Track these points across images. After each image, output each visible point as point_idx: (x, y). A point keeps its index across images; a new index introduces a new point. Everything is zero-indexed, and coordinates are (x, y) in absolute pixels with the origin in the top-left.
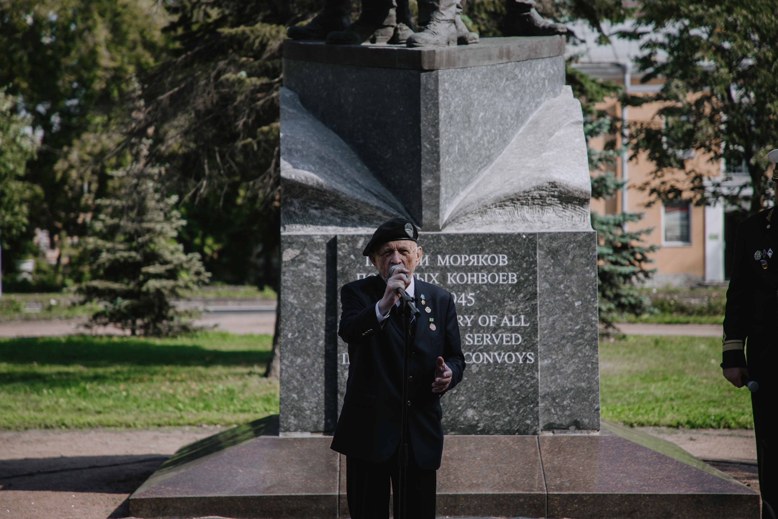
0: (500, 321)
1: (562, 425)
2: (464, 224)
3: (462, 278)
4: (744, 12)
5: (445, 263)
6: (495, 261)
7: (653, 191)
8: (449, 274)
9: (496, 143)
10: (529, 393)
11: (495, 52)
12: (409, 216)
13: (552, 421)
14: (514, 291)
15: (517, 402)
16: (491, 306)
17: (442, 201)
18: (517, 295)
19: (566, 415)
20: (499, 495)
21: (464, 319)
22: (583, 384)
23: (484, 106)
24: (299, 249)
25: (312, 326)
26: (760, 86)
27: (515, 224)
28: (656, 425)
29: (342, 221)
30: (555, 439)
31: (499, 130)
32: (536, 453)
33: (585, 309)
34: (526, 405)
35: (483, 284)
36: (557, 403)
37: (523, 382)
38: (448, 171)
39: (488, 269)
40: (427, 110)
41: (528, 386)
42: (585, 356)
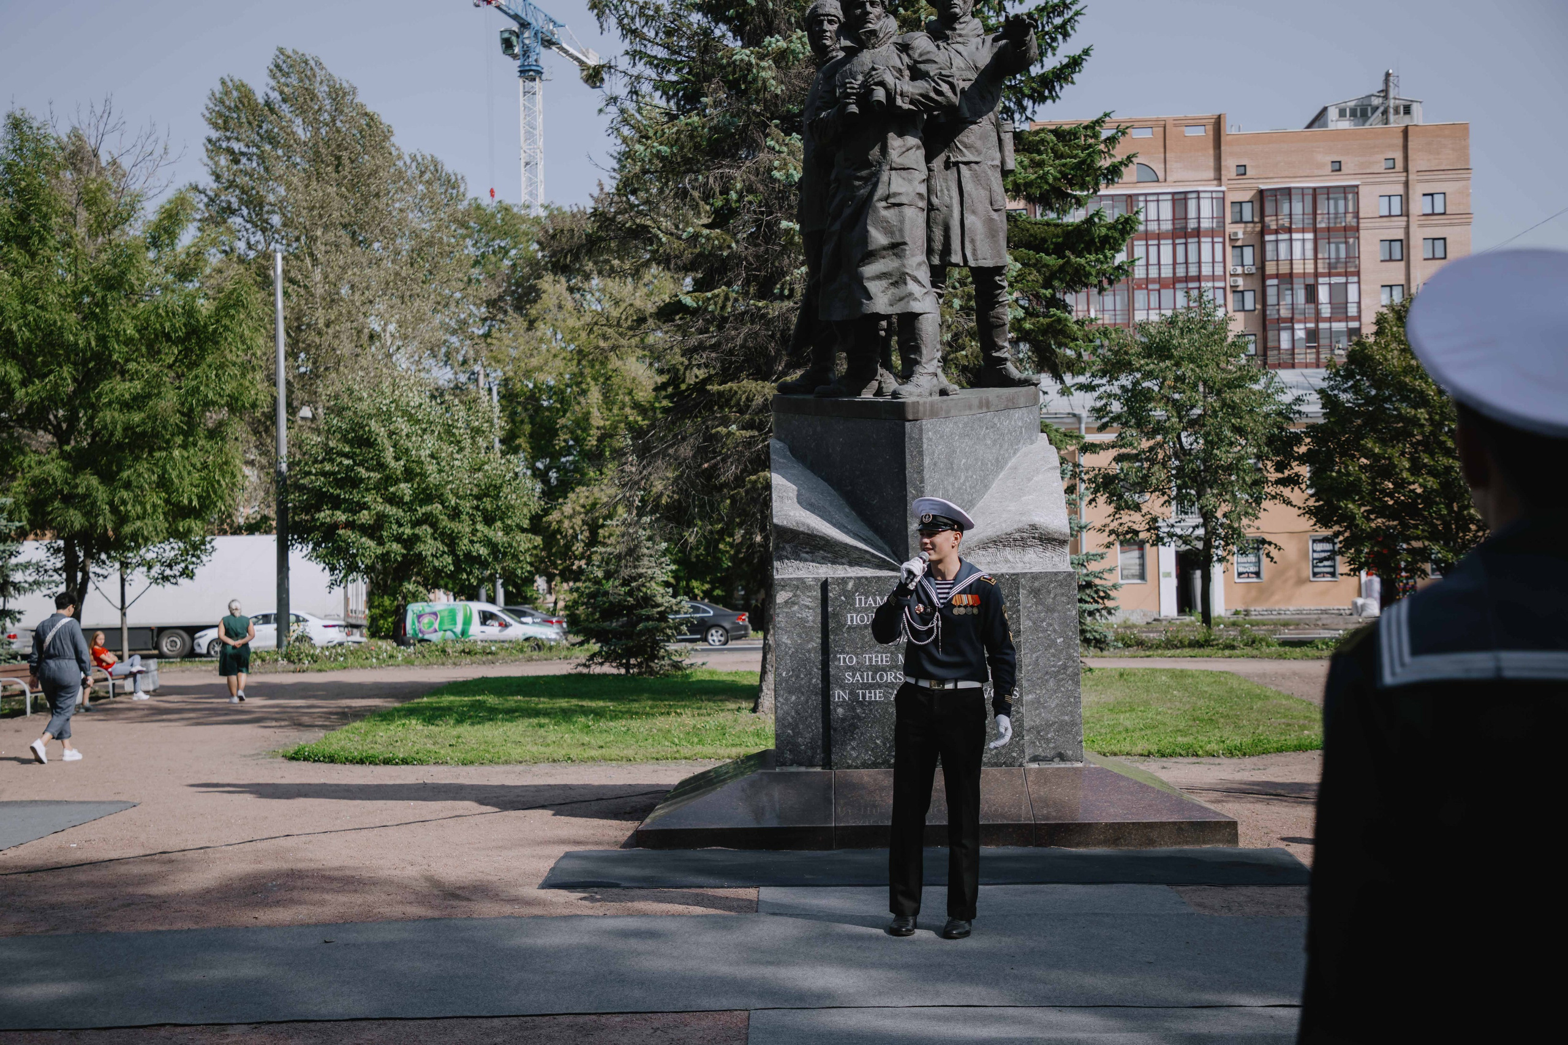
1: (1046, 756)
4: (1192, 366)
7: (1112, 532)
11: (976, 402)
12: (896, 559)
13: (1037, 753)
19: (1050, 747)
22: (1067, 717)
23: (966, 453)
24: (791, 591)
26: (1208, 434)
28: (1128, 754)
30: (1040, 770)
32: (1022, 784)
33: (1066, 646)
36: (1041, 736)
40: (912, 458)
42: (1068, 690)
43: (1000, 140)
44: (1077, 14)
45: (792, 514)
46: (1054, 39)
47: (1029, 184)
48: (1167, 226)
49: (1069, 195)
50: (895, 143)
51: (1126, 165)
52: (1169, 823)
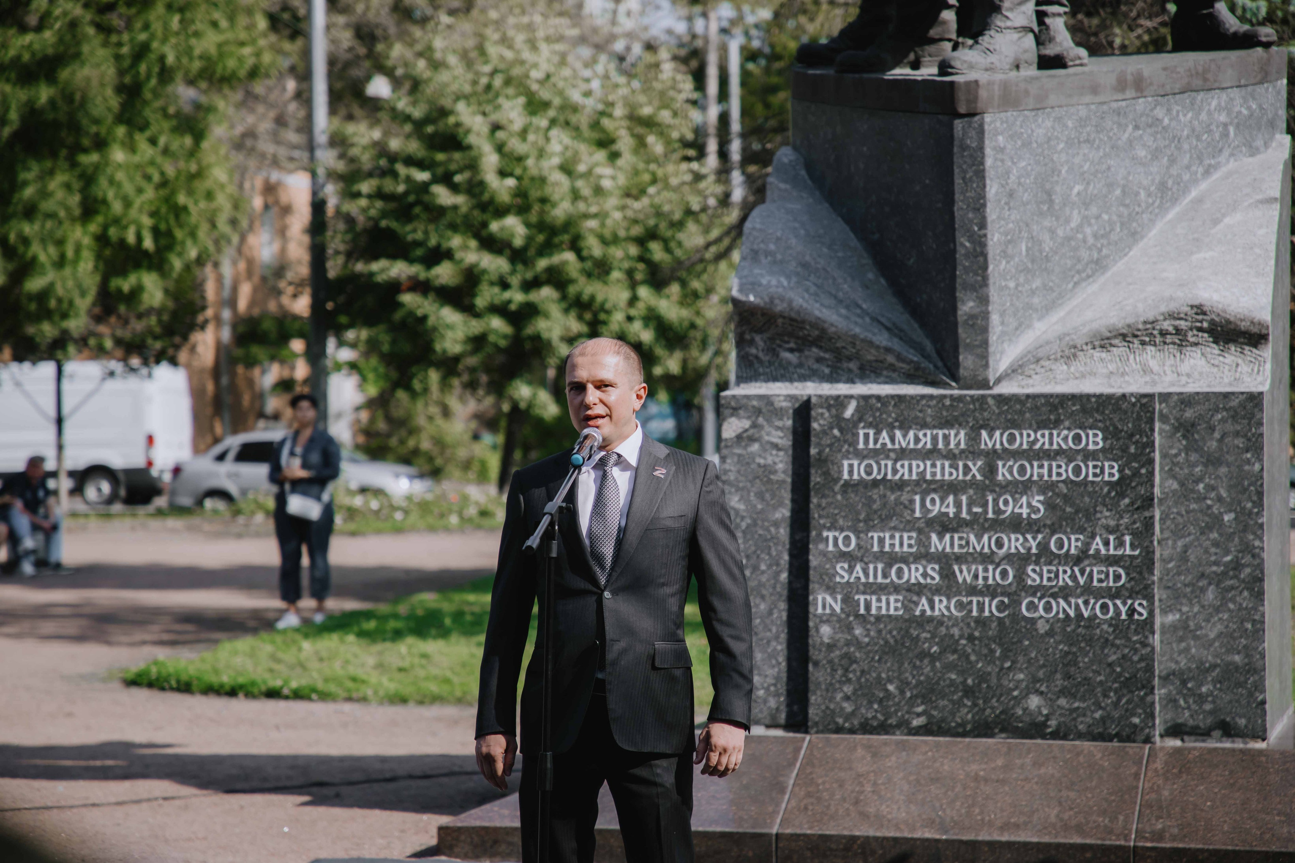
0: (1087, 545)
1: (1197, 727)
2: (1034, 377)
3: (1022, 471)
5: (994, 445)
6: (1080, 441)
8: (1000, 463)
9: (1114, 237)
10: (1138, 670)
11: (1111, 80)
12: (940, 364)
13: (1180, 721)
14: (1113, 494)
15: (1116, 685)
16: (1073, 520)
17: (993, 338)
18: (1119, 501)
19: (1204, 711)
20: (1048, 845)
21: (1026, 539)
22: (1237, 658)
23: (1083, 174)
24: (748, 418)
25: (770, 548)
27: (1127, 378)
29: (831, 372)
30: (1177, 751)
31: (1120, 216)
32: (1137, 776)
33: (1241, 527)
34: (1132, 692)
35: (1058, 482)
36: (1189, 689)
37: (1126, 651)
38: (1007, 287)
39: (1068, 455)
40: (966, 183)
41: (1136, 658)
42: (1240, 609)
45: (764, 281)
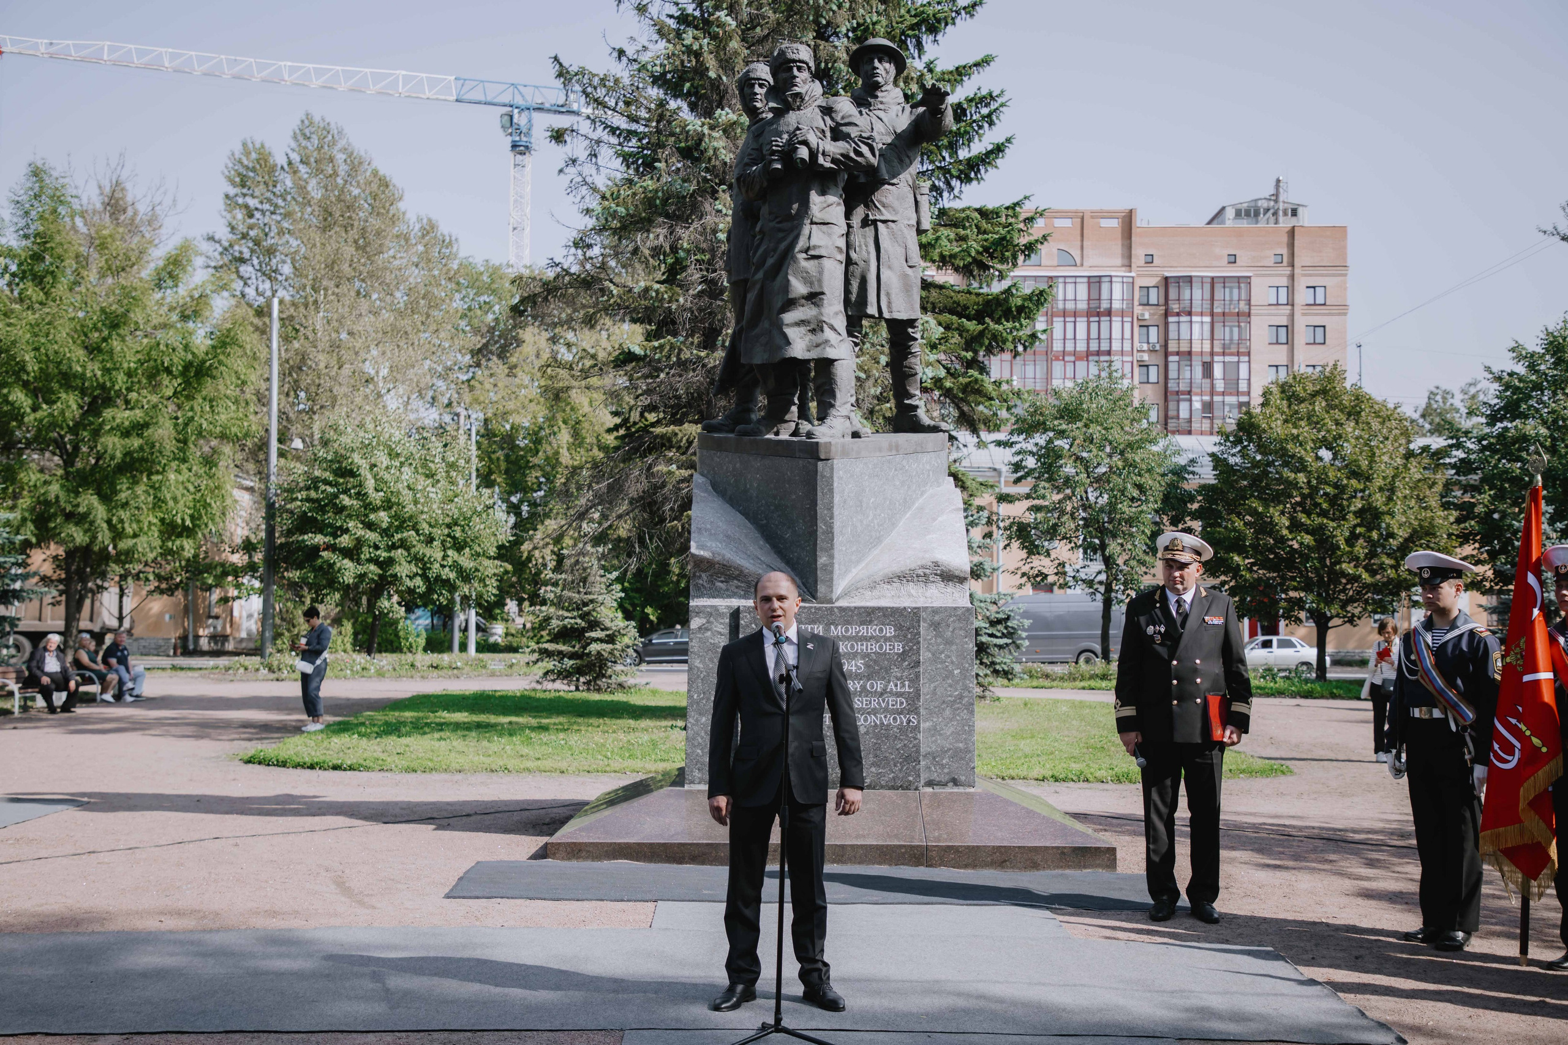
0: (886, 686)
1: (941, 782)
2: (855, 598)
3: (852, 647)
4: (1099, 428)
6: (883, 632)
7: (1023, 575)
9: (886, 526)
10: (912, 752)
13: (932, 778)
14: (899, 659)
15: (901, 760)
16: (879, 673)
17: (835, 577)
18: (902, 663)
19: (944, 773)
22: (961, 745)
23: (875, 492)
24: (705, 618)
26: (1112, 490)
27: (901, 599)
28: (1025, 778)
30: (935, 794)
31: (888, 515)
32: (917, 808)
33: (964, 675)
34: (909, 763)
35: (871, 653)
36: (936, 762)
37: (906, 742)
38: (842, 550)
39: (877, 639)
40: (823, 495)
41: (911, 746)
42: (963, 719)
43: (916, 202)
44: (1002, 105)
45: (709, 544)
46: (980, 127)
47: (953, 256)
48: (1082, 306)
49: (988, 268)
50: (815, 198)
51: (1042, 243)
52: (1053, 848)
